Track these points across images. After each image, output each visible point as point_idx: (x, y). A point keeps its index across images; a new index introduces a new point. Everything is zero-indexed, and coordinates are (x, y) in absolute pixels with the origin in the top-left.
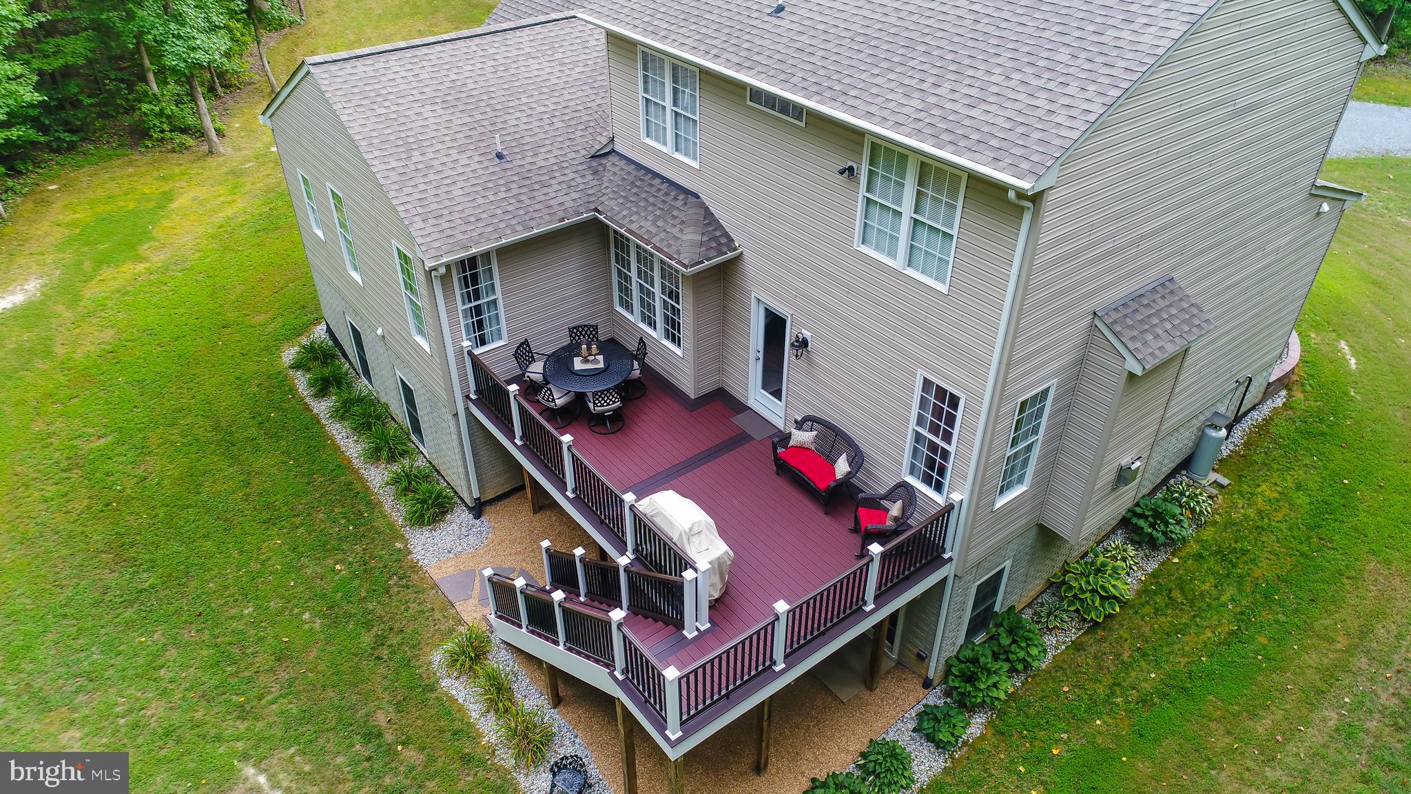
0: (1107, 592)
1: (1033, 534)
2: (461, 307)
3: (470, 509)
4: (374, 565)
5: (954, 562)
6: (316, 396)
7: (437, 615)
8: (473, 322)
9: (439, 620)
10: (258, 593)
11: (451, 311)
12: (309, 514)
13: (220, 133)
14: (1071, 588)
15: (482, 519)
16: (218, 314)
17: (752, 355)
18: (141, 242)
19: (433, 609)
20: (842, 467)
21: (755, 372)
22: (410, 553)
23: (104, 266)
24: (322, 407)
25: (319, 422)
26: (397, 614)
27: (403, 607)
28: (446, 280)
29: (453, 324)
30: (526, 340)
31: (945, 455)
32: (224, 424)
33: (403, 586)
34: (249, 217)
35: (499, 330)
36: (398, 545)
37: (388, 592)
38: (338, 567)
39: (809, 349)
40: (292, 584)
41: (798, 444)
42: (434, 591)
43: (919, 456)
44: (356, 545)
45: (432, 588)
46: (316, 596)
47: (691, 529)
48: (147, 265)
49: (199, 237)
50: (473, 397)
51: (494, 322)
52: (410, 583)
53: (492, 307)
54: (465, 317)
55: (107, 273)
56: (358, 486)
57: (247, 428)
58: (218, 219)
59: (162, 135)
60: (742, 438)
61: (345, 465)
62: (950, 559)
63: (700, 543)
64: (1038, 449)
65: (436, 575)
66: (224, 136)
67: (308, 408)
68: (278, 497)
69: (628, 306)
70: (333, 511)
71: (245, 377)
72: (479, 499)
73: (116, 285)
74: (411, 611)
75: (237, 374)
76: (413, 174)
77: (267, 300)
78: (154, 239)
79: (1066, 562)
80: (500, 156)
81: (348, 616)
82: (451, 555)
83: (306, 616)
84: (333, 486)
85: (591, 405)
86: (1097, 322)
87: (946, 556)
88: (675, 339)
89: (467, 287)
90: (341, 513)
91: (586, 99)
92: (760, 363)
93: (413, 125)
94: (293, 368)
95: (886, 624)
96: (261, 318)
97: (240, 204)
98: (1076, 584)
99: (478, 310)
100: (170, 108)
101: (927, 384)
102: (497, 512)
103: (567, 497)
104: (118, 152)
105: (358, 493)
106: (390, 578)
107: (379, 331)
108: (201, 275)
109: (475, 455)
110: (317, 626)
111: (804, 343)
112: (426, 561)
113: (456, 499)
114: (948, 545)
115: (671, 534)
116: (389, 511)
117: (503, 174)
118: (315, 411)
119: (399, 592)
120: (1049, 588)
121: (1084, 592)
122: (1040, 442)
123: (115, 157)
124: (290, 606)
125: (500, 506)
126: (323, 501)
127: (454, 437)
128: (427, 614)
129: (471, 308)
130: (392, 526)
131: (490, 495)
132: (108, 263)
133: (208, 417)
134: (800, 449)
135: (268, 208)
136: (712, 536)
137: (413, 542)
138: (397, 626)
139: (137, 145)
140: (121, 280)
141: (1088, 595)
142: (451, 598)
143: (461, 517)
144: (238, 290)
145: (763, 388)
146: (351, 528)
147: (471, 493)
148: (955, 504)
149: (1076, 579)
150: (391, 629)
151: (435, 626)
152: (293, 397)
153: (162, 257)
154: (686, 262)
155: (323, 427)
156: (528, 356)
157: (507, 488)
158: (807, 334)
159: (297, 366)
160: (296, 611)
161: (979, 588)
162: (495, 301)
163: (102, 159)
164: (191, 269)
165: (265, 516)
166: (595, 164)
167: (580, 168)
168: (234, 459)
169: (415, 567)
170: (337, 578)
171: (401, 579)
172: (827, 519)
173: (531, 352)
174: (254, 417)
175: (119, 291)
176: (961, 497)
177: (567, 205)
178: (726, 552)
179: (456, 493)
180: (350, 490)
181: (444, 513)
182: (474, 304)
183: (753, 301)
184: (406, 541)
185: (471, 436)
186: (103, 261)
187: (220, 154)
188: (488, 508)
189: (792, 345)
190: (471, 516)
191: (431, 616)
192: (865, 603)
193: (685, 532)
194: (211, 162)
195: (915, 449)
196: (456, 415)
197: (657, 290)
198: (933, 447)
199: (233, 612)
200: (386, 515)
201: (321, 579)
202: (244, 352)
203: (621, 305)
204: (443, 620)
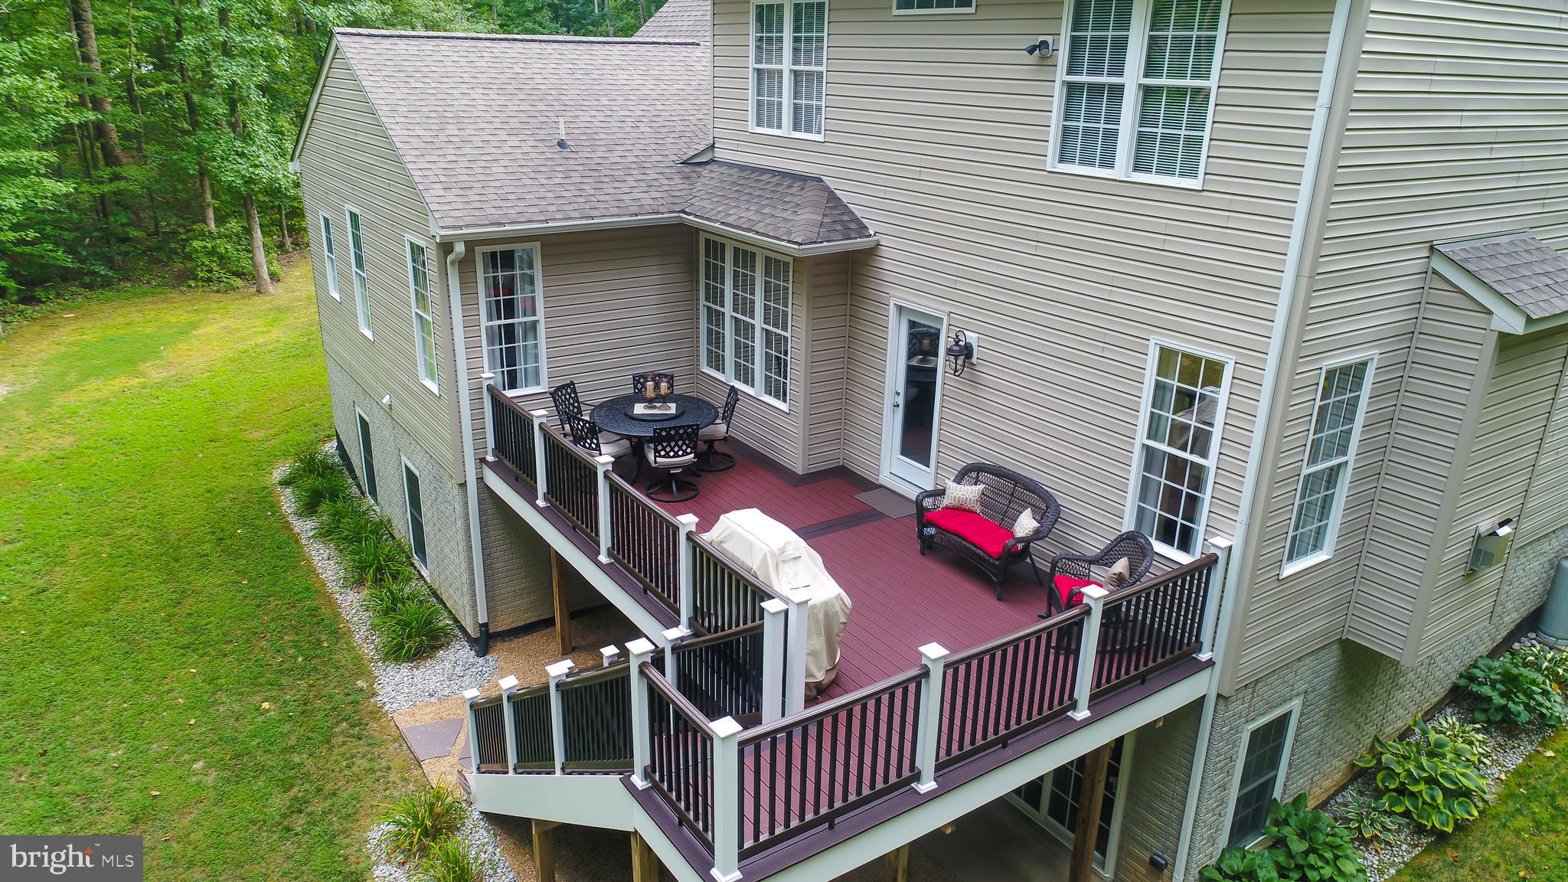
0: (1455, 783)
1: (1333, 656)
2: (484, 323)
3: (472, 642)
4: (318, 706)
5: (1218, 667)
6: (300, 515)
7: (393, 776)
8: (501, 349)
9: (394, 782)
10: (141, 732)
11: (470, 325)
12: (248, 641)
13: (274, 277)
14: (1391, 774)
15: (487, 657)
16: (210, 428)
17: (889, 399)
18: (144, 360)
19: (389, 768)
20: (1025, 524)
21: (892, 425)
22: (375, 694)
23: (92, 379)
24: (305, 527)
25: (297, 541)
26: (333, 771)
27: (345, 763)
28: (465, 264)
29: (472, 347)
30: (572, 383)
31: (1198, 477)
32: (173, 537)
33: (352, 736)
34: (280, 345)
35: (537, 369)
36: (360, 683)
37: (328, 742)
38: (266, 705)
39: (974, 360)
40: (193, 722)
41: (955, 503)
42: (396, 745)
43: (1151, 496)
44: (300, 680)
45: (395, 741)
46: (221, 739)
47: (782, 551)
48: (143, 380)
49: (216, 360)
50: (490, 458)
51: (530, 359)
52: (364, 732)
53: (530, 335)
54: (491, 342)
55: (92, 385)
56: (325, 611)
57: (200, 543)
58: (241, 347)
59: (209, 275)
60: (871, 515)
61: (315, 589)
62: (1210, 663)
63: (796, 575)
64: (1347, 485)
65: (404, 722)
66: (279, 280)
67: (288, 527)
68: (212, 619)
69: (719, 365)
70: (282, 638)
71: (218, 490)
72: (485, 625)
73: (98, 396)
74: (355, 769)
75: (209, 487)
76: (444, 145)
77: (274, 417)
78: (162, 358)
79: (1376, 739)
80: (561, 144)
81: (261, 769)
82: (432, 699)
83: (198, 766)
84: (292, 610)
85: (651, 456)
86: (1438, 264)
87: (1204, 657)
88: (780, 392)
89: (497, 295)
90: (292, 641)
91: (683, 112)
92: (900, 412)
93: (455, 103)
94: (282, 485)
95: (1106, 759)
96: (261, 434)
97: (275, 334)
98: (1399, 770)
99: (510, 333)
100: (224, 247)
101: (1167, 356)
102: (511, 650)
103: (598, 564)
104: (155, 291)
105: (323, 620)
106: (338, 723)
107: (386, 400)
108: (204, 392)
109: (486, 556)
110: (210, 780)
111: (967, 351)
112: (395, 706)
113: (457, 632)
114: (1206, 637)
115: (749, 563)
116: (360, 642)
117: (563, 161)
118: (296, 530)
119: (344, 743)
120: (1351, 782)
121: (1416, 781)
122: (1351, 466)
123: (151, 295)
124: (178, 750)
125: (515, 643)
126: (272, 626)
127: (460, 523)
128: (379, 774)
129: (500, 326)
130: (358, 660)
131: (502, 624)
132: (97, 376)
133: (155, 529)
134: (959, 511)
135: (306, 339)
136: (815, 568)
137: (384, 680)
138: (329, 787)
139: (179, 285)
140: (105, 391)
141: (1422, 787)
142: (420, 755)
143: (460, 653)
144: (242, 407)
145: (903, 454)
146: (300, 659)
147: (476, 616)
148: (1219, 553)
149: (1399, 762)
150: (319, 790)
151: (385, 790)
152: (273, 514)
153: (165, 374)
154: (799, 240)
155: (302, 547)
156: (573, 405)
157: (530, 618)
158: (972, 337)
159: (285, 483)
160: (187, 757)
161: (1254, 734)
162: (534, 324)
163: (136, 295)
164: (195, 385)
165: (186, 640)
166: (687, 169)
167: (667, 171)
168: (171, 575)
169: (377, 713)
170: (260, 719)
171: (352, 726)
172: (1001, 606)
173: (578, 401)
174: (214, 533)
175: (99, 401)
176: (1229, 543)
177: (644, 202)
178: (839, 597)
179: (456, 620)
180: (313, 616)
181: (435, 648)
182: (503, 322)
183: (892, 311)
184: (373, 679)
185: (483, 524)
186: (95, 373)
187: (267, 293)
188: (499, 645)
189: (949, 351)
190: (473, 653)
191: (384, 777)
192: (1073, 706)
193: (773, 553)
194: (257, 300)
195: (1145, 481)
196: (463, 486)
197: (758, 322)
198: (1177, 468)
199: (92, 753)
200: (354, 648)
201: (237, 720)
202: (227, 465)
203: (710, 364)
204: (400, 784)
